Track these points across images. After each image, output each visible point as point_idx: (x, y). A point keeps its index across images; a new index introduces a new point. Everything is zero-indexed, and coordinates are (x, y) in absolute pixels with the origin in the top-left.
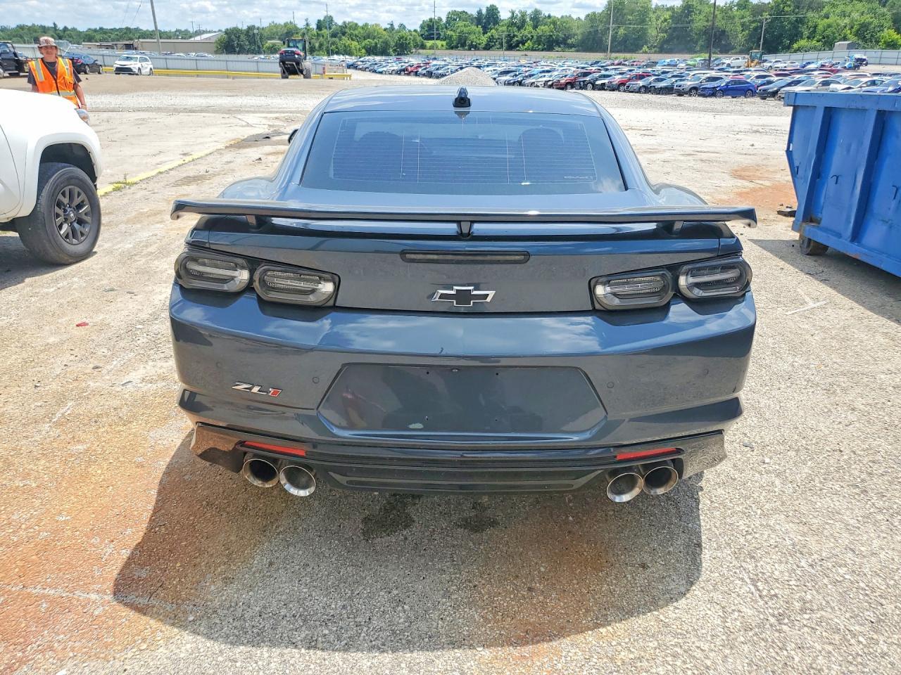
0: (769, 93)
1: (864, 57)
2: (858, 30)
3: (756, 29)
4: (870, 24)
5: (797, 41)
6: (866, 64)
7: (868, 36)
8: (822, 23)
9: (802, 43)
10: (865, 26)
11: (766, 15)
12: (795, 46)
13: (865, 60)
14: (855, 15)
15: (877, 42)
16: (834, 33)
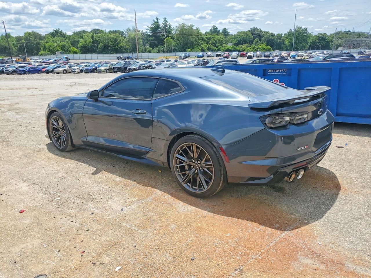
0: (50, 71)
1: (68, 57)
2: (62, 47)
3: (20, 46)
4: (65, 45)
5: (39, 51)
6: (70, 60)
7: (66, 50)
8: (47, 45)
9: (42, 52)
10: (64, 46)
11: (23, 41)
12: (40, 53)
13: (69, 58)
14: (59, 42)
15: (70, 52)
16: (53, 49)
